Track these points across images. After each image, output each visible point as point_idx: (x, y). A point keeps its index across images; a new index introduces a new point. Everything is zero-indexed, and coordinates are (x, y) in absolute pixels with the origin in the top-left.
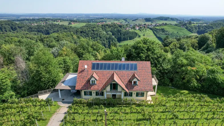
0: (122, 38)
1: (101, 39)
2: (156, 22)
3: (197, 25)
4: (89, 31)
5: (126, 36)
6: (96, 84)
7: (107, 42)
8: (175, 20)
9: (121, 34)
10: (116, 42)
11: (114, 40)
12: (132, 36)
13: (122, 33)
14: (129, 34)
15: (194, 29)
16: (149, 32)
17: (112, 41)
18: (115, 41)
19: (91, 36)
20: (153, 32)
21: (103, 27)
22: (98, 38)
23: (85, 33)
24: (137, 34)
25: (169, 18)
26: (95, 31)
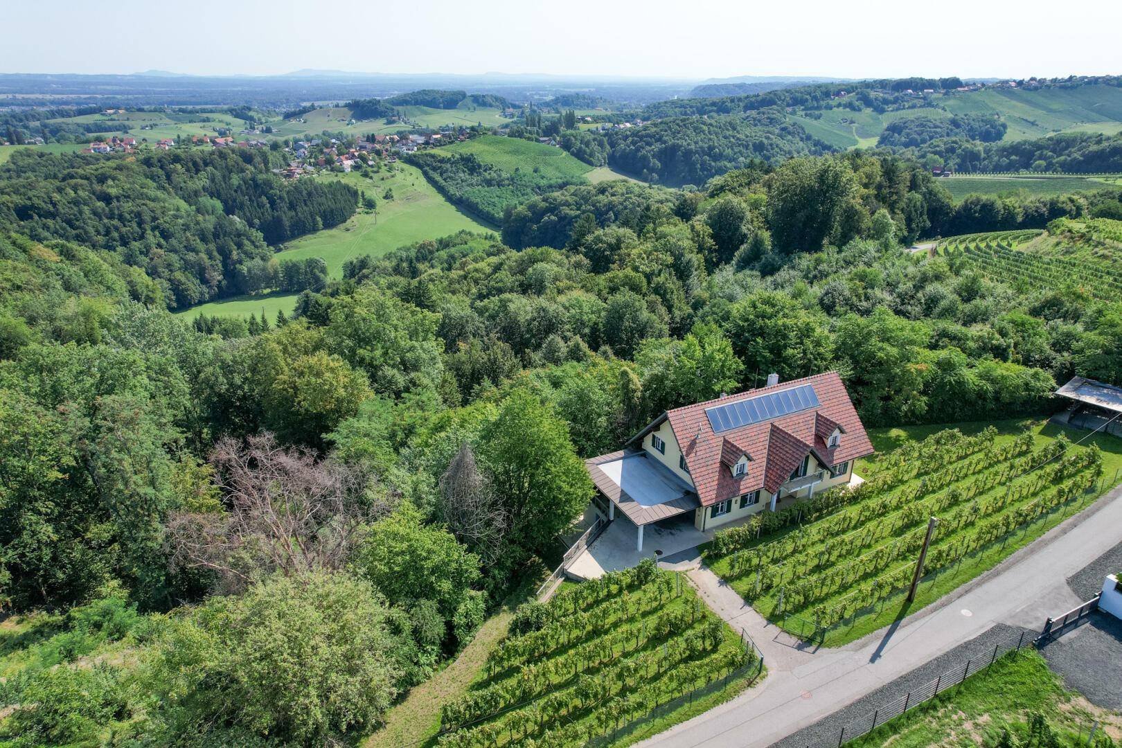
0: (287, 223)
1: (173, 241)
2: (412, 120)
3: (600, 126)
4: (76, 202)
5: (303, 211)
6: (747, 474)
7: (211, 258)
8: (491, 106)
9: (272, 203)
10: (261, 246)
11: (246, 242)
12: (333, 207)
13: (281, 198)
14: (319, 200)
15: (594, 146)
16: (410, 180)
17: (240, 246)
18: (253, 242)
19: (102, 231)
20: (425, 174)
21: (157, 170)
22: (152, 238)
23: (52, 216)
24: (356, 193)
25: (463, 95)
26: (118, 198)
